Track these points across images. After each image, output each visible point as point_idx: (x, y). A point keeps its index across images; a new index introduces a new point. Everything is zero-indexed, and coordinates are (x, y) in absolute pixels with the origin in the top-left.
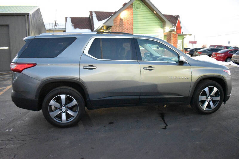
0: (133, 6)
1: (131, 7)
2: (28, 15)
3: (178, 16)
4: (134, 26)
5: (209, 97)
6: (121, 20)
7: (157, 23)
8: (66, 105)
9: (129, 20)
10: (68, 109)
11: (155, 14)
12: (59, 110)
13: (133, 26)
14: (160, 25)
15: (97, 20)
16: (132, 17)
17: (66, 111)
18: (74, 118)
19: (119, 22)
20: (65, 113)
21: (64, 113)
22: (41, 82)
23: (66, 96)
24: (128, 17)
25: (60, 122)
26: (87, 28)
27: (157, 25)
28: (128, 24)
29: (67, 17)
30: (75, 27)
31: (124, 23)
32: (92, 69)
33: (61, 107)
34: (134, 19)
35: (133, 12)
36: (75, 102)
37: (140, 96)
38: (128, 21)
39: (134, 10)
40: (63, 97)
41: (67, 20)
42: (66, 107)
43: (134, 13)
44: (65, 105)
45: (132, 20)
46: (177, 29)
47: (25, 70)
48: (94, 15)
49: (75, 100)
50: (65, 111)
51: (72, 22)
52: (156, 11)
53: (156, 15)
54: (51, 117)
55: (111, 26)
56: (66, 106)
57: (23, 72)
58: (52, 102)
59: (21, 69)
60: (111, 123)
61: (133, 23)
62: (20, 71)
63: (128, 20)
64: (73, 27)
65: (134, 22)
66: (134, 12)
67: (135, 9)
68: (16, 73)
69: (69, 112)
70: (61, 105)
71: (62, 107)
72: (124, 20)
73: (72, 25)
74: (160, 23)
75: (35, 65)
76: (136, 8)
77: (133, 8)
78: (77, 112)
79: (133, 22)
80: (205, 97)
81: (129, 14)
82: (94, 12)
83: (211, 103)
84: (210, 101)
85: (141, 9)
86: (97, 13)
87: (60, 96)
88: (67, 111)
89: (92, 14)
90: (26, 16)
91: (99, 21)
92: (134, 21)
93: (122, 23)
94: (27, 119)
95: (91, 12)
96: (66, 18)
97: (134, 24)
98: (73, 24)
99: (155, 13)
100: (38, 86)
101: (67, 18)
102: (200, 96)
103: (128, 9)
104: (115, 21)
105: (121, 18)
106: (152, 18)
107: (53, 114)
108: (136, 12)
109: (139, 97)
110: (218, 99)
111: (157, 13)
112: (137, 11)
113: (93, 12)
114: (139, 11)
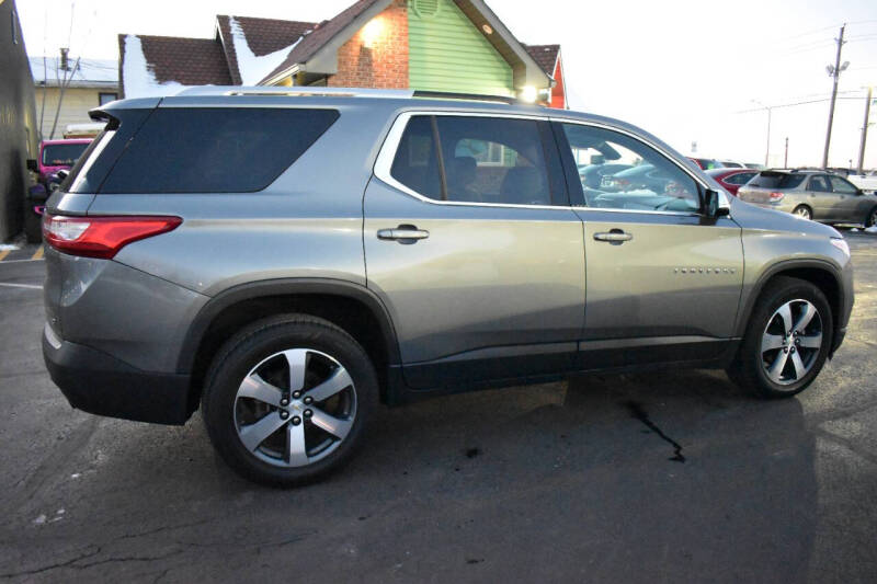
0: (410, 4)
1: (400, 6)
3: (555, 49)
4: (411, 77)
5: (791, 339)
6: (365, 52)
7: (495, 70)
8: (308, 390)
9: (393, 52)
10: (313, 409)
11: (485, 35)
12: (277, 414)
13: (407, 77)
14: (504, 77)
15: (248, 49)
16: (406, 44)
17: (304, 415)
18: (336, 444)
19: (356, 59)
20: (301, 426)
21: (297, 424)
22: (208, 299)
23: (308, 353)
24: (390, 41)
25: (281, 463)
26: (208, 82)
27: (493, 77)
28: (391, 72)
29: (125, 36)
30: (162, 77)
31: (374, 64)
32: (413, 240)
33: (285, 401)
34: (412, 51)
35: (407, 26)
36: (342, 377)
37: (578, 341)
38: (388, 57)
39: (410, 17)
40: (297, 357)
41: (127, 48)
42: (305, 402)
43: (410, 31)
44: (302, 392)
45: (406, 54)
46: (554, 94)
47: (129, 246)
48: (236, 30)
49: (342, 370)
50: (301, 417)
51: (146, 57)
52: (491, 27)
53: (490, 41)
54: (243, 447)
55: (327, 76)
56: (308, 394)
57: (120, 256)
58: (251, 385)
59: (111, 244)
60: (472, 453)
61: (407, 68)
62: (107, 253)
63: (390, 53)
64: (154, 77)
65: (411, 64)
66: (411, 24)
67: (416, 14)
68: (77, 258)
69: (319, 420)
70: (287, 395)
71: (289, 402)
72: (373, 54)
73: (149, 68)
74: (504, 71)
75: (173, 223)
76: (419, 12)
77: (409, 10)
78: (351, 419)
79: (406, 63)
80: (780, 337)
81: (394, 34)
82: (236, 18)
83: (796, 358)
84: (792, 352)
85: (435, 14)
86: (246, 23)
87: (283, 356)
88: (311, 415)
89: (230, 29)
91: (257, 55)
92: (411, 57)
93: (369, 65)
94: (102, 458)
95: (223, 20)
96: (122, 39)
97: (410, 71)
98: (153, 65)
99: (488, 31)
100: (193, 316)
101: (126, 40)
102: (766, 335)
103: (389, 15)
104: (343, 58)
105: (366, 46)
106: (475, 50)
107: (253, 434)
108: (418, 25)
109: (575, 345)
110: (815, 342)
111: (494, 31)
112: (421, 21)
113: (232, 21)
114: (431, 22)
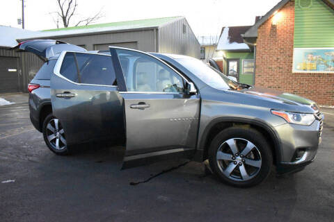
0: (296, 4)
1: (291, 6)
2: (157, 29)
4: (295, 35)
5: (239, 158)
6: (274, 27)
9: (287, 25)
10: (61, 136)
12: (54, 135)
13: (293, 35)
16: (293, 21)
19: (269, 30)
21: (58, 138)
24: (285, 21)
25: (54, 147)
28: (285, 33)
29: (225, 28)
30: (232, 41)
34: (296, 24)
35: (294, 13)
38: (284, 27)
39: (296, 9)
40: (56, 121)
42: (59, 133)
43: (296, 15)
45: (293, 25)
51: (229, 34)
56: (59, 131)
61: (293, 31)
63: (285, 25)
64: (229, 41)
65: (295, 30)
66: (296, 12)
67: (299, 8)
69: (62, 139)
70: (56, 130)
71: (56, 133)
72: (277, 27)
73: (228, 38)
76: (301, 7)
77: (296, 6)
79: (293, 29)
80: (230, 155)
81: (287, 17)
83: (242, 169)
84: (240, 165)
85: (310, 6)
87: (54, 120)
90: (155, 30)
92: (295, 27)
93: (275, 32)
95: (257, 18)
96: (223, 29)
97: (295, 32)
98: (230, 37)
102: (219, 152)
103: (285, 10)
105: (274, 24)
107: (50, 138)
108: (300, 12)
110: (258, 164)
112: (302, 10)
113: (261, 18)
114: (307, 10)
